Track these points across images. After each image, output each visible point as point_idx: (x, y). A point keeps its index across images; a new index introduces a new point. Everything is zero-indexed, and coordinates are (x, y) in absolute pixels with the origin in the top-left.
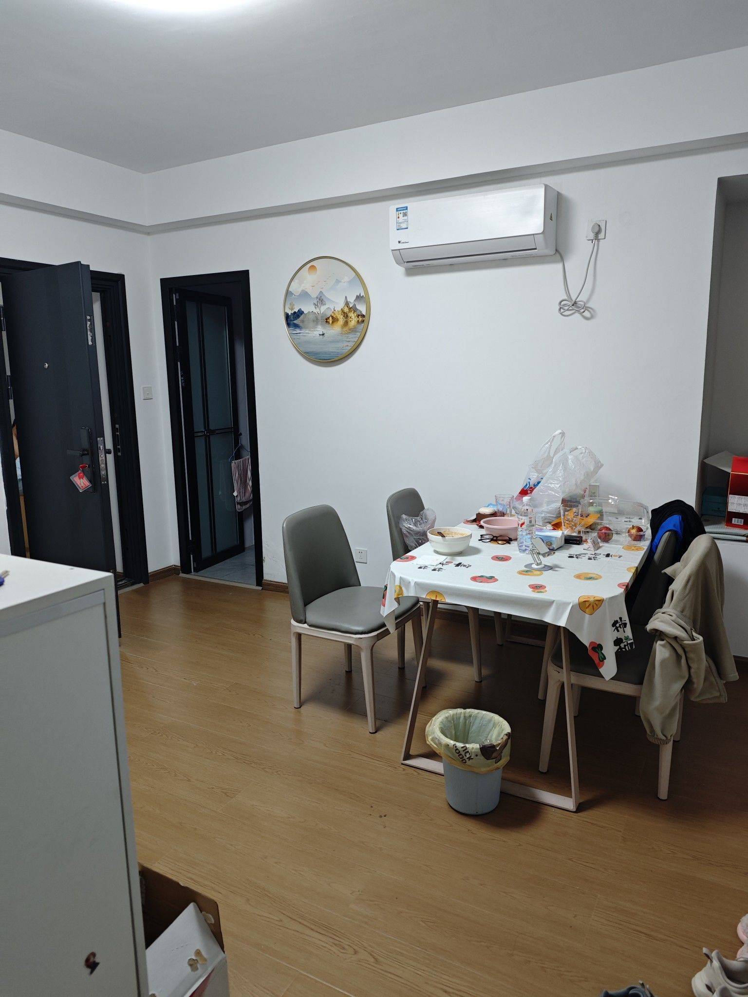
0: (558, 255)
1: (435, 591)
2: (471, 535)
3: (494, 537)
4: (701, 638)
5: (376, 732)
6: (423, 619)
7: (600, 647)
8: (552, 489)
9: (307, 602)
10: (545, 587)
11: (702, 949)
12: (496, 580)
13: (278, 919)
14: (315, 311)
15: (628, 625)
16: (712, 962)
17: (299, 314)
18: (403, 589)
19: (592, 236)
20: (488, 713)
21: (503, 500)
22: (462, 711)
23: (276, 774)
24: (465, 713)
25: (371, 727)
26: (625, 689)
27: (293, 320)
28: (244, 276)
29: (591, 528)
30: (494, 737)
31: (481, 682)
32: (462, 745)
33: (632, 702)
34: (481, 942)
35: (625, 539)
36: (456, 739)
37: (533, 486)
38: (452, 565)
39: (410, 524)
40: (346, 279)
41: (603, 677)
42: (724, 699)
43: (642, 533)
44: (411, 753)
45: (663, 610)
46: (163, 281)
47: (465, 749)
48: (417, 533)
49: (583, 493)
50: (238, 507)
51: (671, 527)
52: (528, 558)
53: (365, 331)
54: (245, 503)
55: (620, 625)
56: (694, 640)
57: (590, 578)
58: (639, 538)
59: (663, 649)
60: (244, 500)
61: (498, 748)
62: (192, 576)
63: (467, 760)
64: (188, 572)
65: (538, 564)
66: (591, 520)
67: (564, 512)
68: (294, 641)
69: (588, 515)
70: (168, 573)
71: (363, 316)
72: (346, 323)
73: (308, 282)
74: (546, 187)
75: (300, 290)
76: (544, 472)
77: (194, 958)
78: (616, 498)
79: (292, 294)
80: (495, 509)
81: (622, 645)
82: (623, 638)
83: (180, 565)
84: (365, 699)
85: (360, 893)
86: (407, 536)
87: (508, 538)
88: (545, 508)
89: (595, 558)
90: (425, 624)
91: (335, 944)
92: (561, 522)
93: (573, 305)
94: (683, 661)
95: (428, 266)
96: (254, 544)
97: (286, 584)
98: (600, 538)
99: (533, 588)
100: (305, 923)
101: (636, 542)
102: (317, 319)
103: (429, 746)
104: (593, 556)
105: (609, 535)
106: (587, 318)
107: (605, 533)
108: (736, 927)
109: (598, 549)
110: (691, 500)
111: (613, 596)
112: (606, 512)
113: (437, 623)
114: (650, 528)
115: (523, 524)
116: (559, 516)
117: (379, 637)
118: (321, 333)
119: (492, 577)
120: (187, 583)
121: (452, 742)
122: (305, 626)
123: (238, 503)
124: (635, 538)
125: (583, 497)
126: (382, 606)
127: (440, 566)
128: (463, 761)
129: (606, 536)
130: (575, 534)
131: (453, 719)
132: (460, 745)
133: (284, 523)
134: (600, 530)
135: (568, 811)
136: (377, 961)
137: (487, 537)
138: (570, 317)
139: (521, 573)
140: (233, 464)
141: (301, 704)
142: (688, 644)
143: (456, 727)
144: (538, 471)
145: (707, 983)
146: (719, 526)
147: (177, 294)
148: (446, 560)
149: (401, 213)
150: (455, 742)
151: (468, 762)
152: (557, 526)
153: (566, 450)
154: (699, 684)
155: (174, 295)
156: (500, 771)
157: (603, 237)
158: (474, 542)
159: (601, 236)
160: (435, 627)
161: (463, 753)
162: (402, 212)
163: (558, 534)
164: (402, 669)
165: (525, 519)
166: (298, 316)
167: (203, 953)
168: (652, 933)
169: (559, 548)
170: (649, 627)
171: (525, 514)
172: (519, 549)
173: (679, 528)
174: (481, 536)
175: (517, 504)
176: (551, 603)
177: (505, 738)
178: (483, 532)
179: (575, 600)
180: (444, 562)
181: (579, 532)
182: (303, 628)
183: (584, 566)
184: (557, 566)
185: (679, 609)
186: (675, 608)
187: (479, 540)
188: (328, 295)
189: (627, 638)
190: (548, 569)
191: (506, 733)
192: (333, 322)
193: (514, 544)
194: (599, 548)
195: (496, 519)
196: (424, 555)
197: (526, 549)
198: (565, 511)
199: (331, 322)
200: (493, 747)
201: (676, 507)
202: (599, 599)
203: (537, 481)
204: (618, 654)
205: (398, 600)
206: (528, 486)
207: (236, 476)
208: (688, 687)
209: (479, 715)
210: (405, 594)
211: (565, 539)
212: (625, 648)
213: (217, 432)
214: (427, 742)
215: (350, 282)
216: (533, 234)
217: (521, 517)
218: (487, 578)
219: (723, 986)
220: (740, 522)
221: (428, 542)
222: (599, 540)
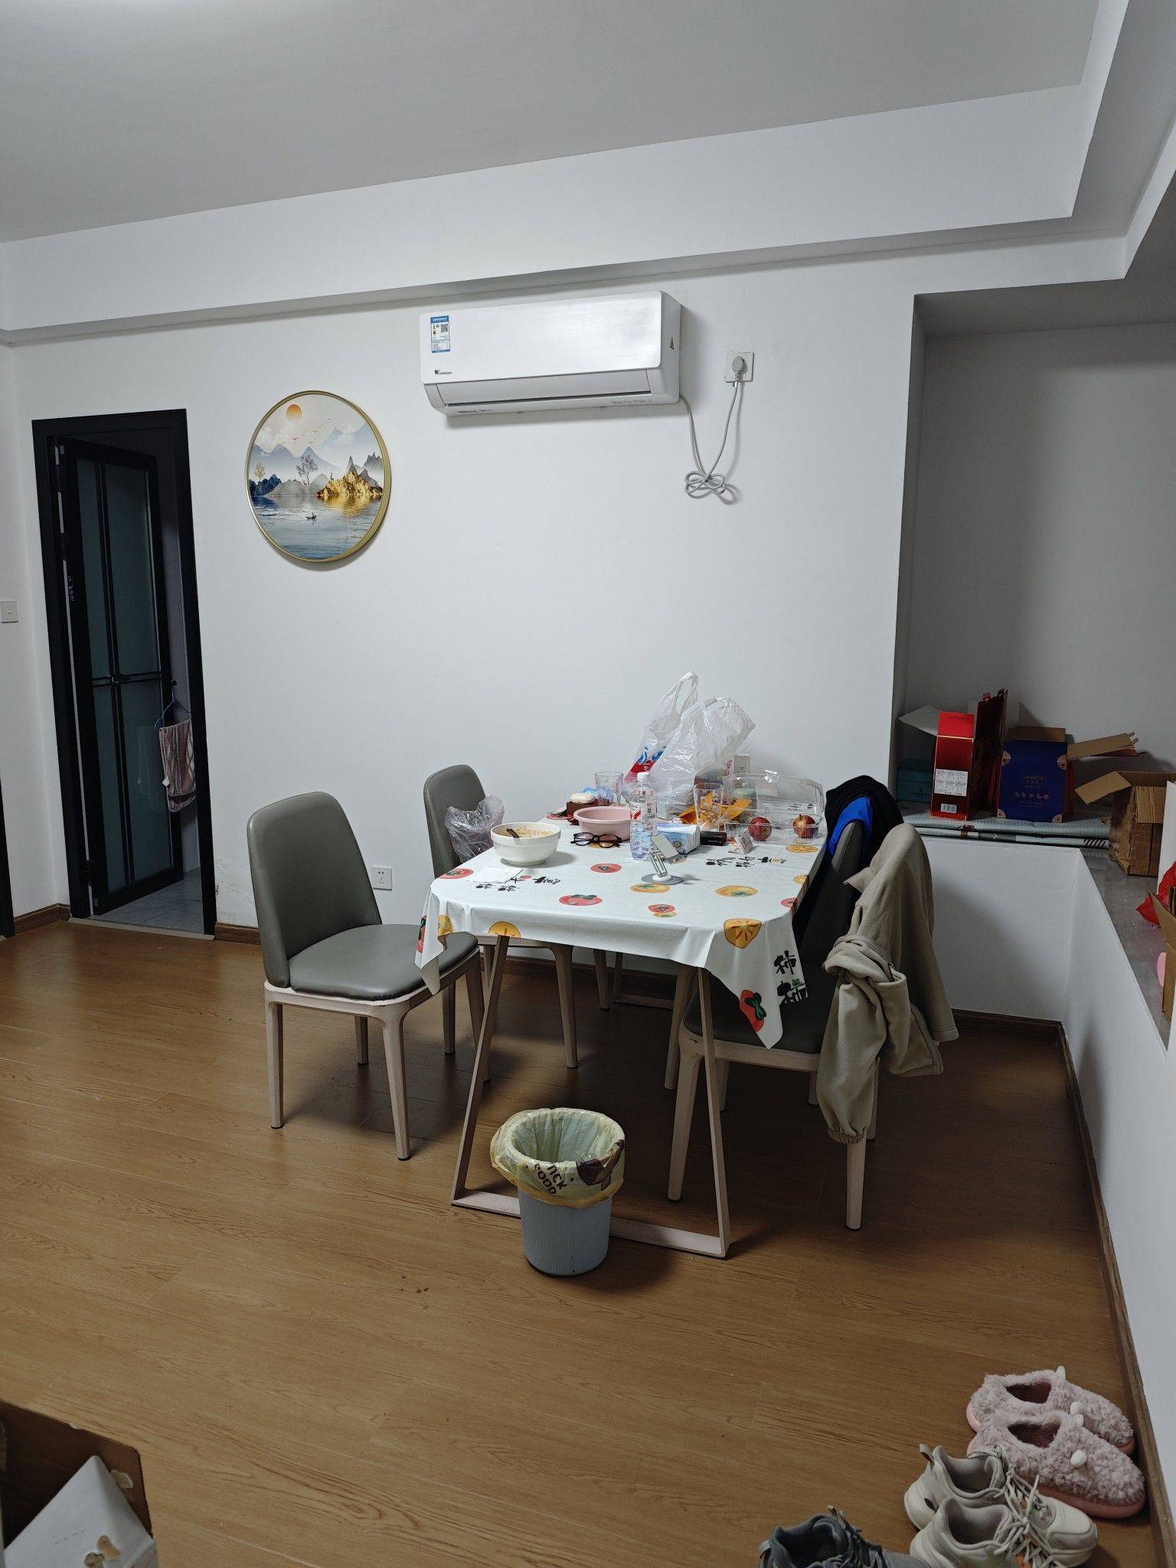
0: (682, 403)
1: (503, 921)
2: (560, 833)
3: (595, 836)
4: (903, 977)
5: (409, 1158)
6: (485, 974)
7: (757, 998)
8: (680, 763)
9: (291, 952)
10: (673, 908)
11: (919, 1447)
12: (600, 901)
13: (249, 1475)
14: (299, 479)
15: (798, 963)
16: (932, 1464)
17: (271, 484)
18: (453, 921)
19: (732, 376)
20: (588, 1112)
21: (607, 781)
22: (548, 1111)
23: (241, 1236)
24: (552, 1115)
25: (400, 1149)
26: (794, 1061)
27: (262, 493)
28: (178, 418)
29: (740, 819)
30: (598, 1149)
31: (577, 1067)
32: (549, 1165)
33: (804, 1080)
34: (584, 1475)
35: (789, 835)
36: (539, 1157)
37: (651, 759)
38: (531, 881)
39: (463, 822)
40: (351, 429)
41: (765, 1046)
42: (938, 1070)
43: (813, 826)
44: (467, 1186)
45: (848, 937)
46: (38, 425)
47: (554, 1172)
48: (475, 836)
49: (725, 768)
50: (171, 804)
51: (856, 816)
52: (646, 867)
53: (382, 516)
54: (183, 798)
55: (786, 963)
56: (893, 980)
57: (740, 894)
58: (810, 833)
59: (849, 997)
60: (181, 792)
61: (605, 1166)
62: (92, 921)
63: (557, 1188)
64: (84, 914)
65: (661, 875)
66: (738, 809)
67: (699, 797)
68: (269, 1017)
69: (735, 801)
70: (48, 917)
71: (380, 489)
72: (352, 501)
73: (285, 432)
74: (664, 296)
75: (273, 444)
76: (668, 736)
77: (96, 1551)
78: (776, 773)
79: (259, 450)
80: (596, 795)
81: (790, 994)
82: (791, 983)
83: (69, 904)
84: (391, 1107)
85: (388, 1417)
86: (457, 841)
87: (616, 838)
88: (670, 792)
89: (746, 865)
90: (486, 979)
91: (346, 1506)
92: (694, 812)
93: (707, 481)
94: (879, 1013)
95: (484, 413)
96: (199, 866)
97: (255, 928)
98: (752, 835)
99: (655, 910)
100: (295, 1476)
101: (804, 840)
102: (303, 492)
103: (496, 1171)
104: (744, 861)
105: (765, 830)
106: (727, 502)
107: (760, 827)
108: (965, 1409)
109: (750, 851)
110: (882, 775)
111: (775, 917)
112: (760, 796)
113: (507, 981)
114: (824, 819)
115: (638, 814)
116: (691, 804)
117: (413, 1003)
118: (311, 516)
119: (592, 897)
120: (82, 933)
121: (533, 1162)
122: (289, 990)
123: (171, 798)
124: (804, 834)
125: (726, 773)
126: (418, 952)
127: (512, 883)
128: (551, 1190)
129: (762, 832)
130: (715, 830)
131: (534, 1126)
132: (545, 1165)
133: (249, 824)
134: (753, 822)
135: (715, 1258)
136: (416, 1525)
137: (584, 837)
138: (704, 499)
139: (636, 889)
140: (161, 733)
141: (283, 1122)
142: (885, 987)
143: (539, 1137)
144: (659, 737)
145: (926, 1497)
146: (922, 816)
147: (62, 447)
148: (521, 874)
149: (438, 326)
150: (537, 1162)
151: (559, 1192)
152: (688, 818)
153: (700, 703)
154: (901, 1048)
155: (56, 449)
156: (610, 1200)
157: (749, 378)
158: (564, 846)
159: (746, 376)
160: (503, 987)
161: (551, 1178)
162: (440, 324)
163: (691, 829)
164: (450, 1056)
165: (641, 807)
166: (271, 488)
167: (113, 1541)
168: (844, 1432)
169: (693, 851)
170: (829, 963)
171: (642, 797)
172: (634, 854)
173: (867, 817)
174: (575, 835)
175: (629, 788)
176: (683, 932)
177: (616, 1148)
178: (578, 830)
179: (719, 926)
180: (518, 877)
181: (722, 827)
182: (284, 995)
183: (731, 875)
184: (690, 878)
185: (871, 934)
186: (864, 934)
187: (572, 842)
188: (321, 453)
189: (796, 983)
190: (677, 882)
191: (617, 1141)
192: (329, 498)
193: (625, 847)
194: (752, 849)
195: (596, 810)
196: (485, 867)
197: (643, 854)
198: (700, 795)
199: (326, 498)
200: (596, 1164)
201: (862, 785)
202: (756, 923)
203: (659, 750)
204: (783, 1007)
205: (443, 939)
206: (643, 760)
207: (167, 753)
208: (885, 1053)
209: (577, 1117)
210: (456, 929)
211: (701, 838)
212: (794, 998)
213: (134, 678)
214: (494, 1165)
215: (356, 434)
216: (646, 369)
217: (635, 804)
218: (585, 898)
219: (949, 1497)
220: (952, 809)
221: (491, 850)
222: (751, 838)
